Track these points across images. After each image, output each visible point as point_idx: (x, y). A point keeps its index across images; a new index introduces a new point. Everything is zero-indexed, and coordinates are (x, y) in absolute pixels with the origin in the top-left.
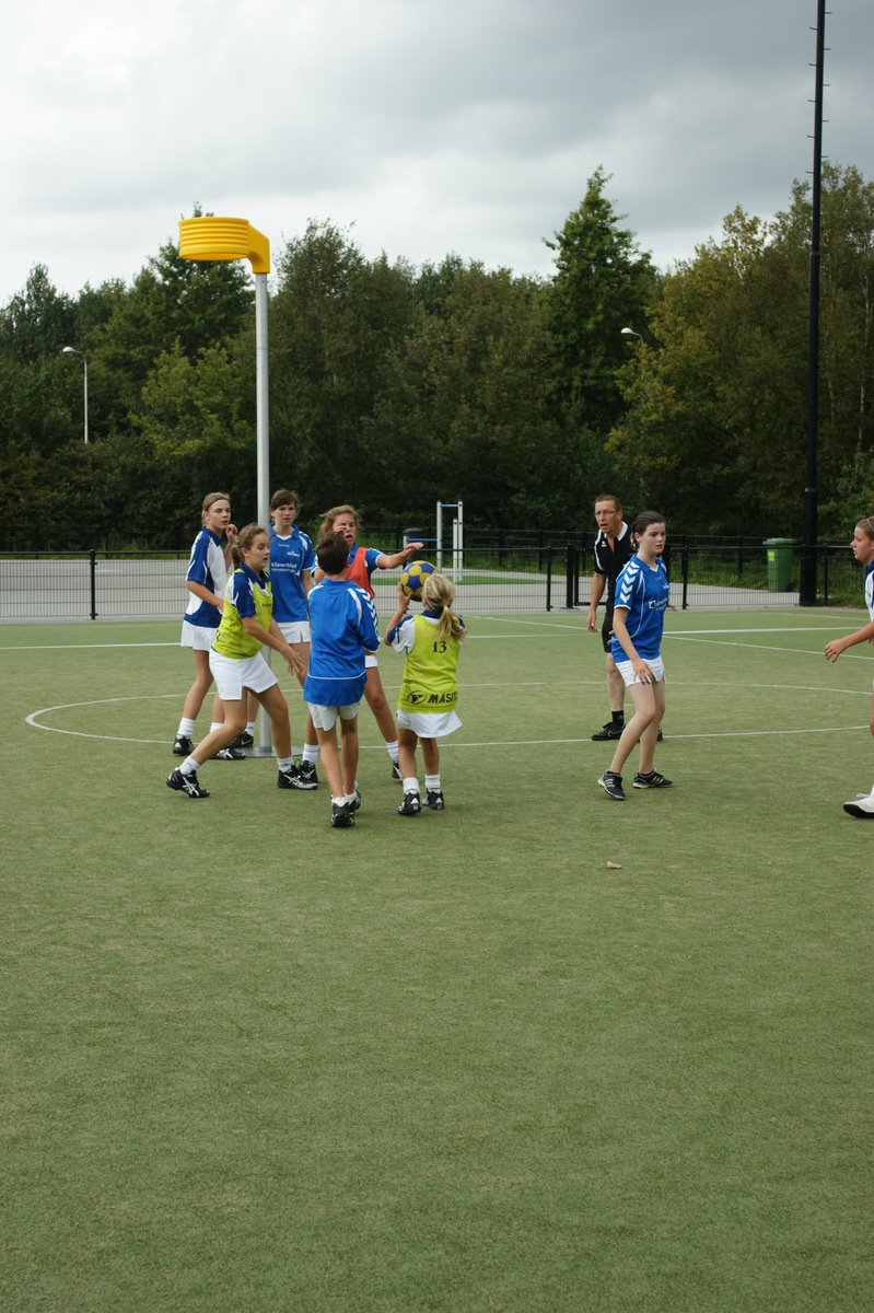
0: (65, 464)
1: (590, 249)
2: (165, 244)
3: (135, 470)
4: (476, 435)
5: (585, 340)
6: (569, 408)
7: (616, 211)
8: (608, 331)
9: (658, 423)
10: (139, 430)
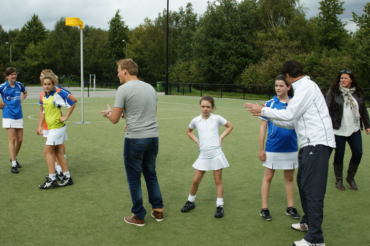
1: (116, 24)
4: (95, 61)
5: (115, 42)
7: (121, 17)
8: (120, 41)
10: (24, 60)
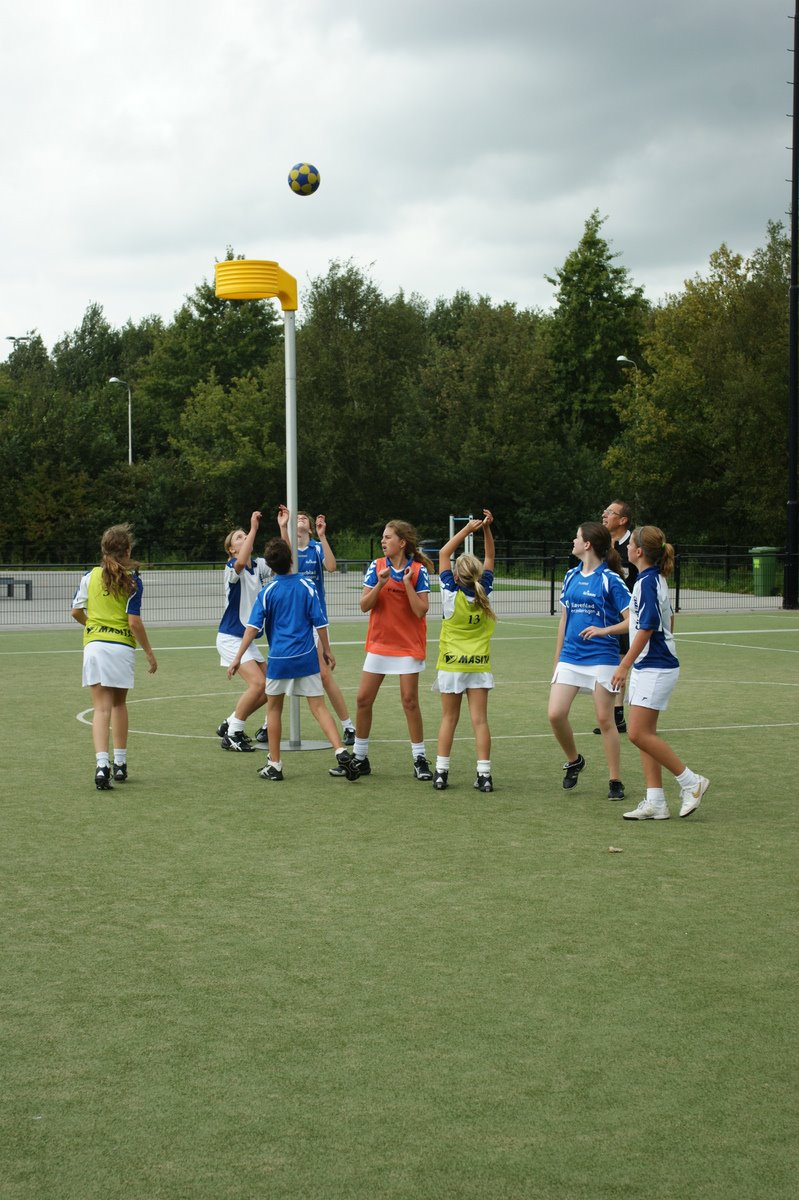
0: (110, 483)
1: (588, 284)
2: (200, 284)
3: (174, 488)
4: (486, 454)
5: (583, 366)
6: (569, 429)
7: (611, 250)
8: (605, 359)
9: (653, 443)
10: (178, 453)
